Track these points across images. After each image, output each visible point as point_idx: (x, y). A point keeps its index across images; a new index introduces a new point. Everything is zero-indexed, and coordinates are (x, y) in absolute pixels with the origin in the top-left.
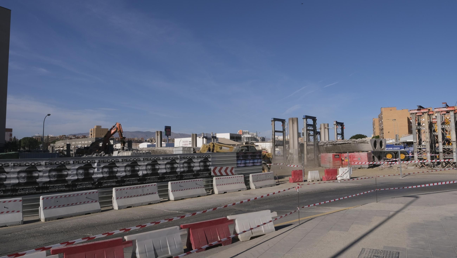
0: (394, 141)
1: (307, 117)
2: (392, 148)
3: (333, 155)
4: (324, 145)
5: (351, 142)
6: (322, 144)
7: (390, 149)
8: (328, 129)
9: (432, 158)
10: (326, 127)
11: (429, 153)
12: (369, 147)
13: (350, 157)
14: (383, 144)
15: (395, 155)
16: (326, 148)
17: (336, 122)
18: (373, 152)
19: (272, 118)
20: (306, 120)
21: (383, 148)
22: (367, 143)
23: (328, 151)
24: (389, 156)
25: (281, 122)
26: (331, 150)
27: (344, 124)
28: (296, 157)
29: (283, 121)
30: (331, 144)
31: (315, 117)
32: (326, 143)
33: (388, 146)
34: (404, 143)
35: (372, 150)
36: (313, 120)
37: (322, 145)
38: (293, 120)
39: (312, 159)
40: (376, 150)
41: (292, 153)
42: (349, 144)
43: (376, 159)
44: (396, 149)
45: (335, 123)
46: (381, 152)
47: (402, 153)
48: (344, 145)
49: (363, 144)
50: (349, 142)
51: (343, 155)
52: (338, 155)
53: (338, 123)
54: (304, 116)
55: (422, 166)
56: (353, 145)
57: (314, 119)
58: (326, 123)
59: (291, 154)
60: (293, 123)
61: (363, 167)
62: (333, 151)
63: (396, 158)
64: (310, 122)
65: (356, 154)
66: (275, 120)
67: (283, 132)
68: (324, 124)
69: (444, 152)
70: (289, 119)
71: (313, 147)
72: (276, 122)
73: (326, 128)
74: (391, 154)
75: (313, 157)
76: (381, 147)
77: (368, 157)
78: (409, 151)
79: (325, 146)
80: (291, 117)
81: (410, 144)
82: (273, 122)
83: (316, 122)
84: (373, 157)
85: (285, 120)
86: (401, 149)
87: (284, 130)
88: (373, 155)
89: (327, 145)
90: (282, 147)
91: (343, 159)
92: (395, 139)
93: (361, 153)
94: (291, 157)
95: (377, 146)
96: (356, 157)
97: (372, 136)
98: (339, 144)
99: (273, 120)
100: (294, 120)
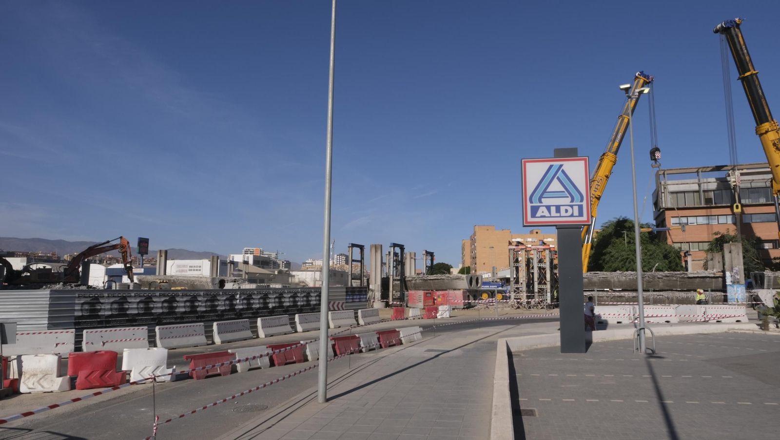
0: (490, 275)
1: (395, 245)
2: (488, 287)
3: (424, 292)
4: (412, 280)
5: (445, 278)
6: (410, 279)
7: (486, 287)
8: (415, 259)
9: (528, 297)
10: (413, 256)
11: (525, 293)
12: (464, 284)
13: (443, 295)
14: (480, 281)
15: (492, 294)
16: (414, 284)
17: (426, 251)
18: (469, 291)
19: (349, 244)
20: (394, 249)
21: (479, 286)
22: (463, 280)
23: (417, 287)
24: (485, 296)
25: (359, 249)
26: (420, 287)
27: (434, 254)
28: (378, 295)
29: (362, 248)
30: (421, 280)
31: (403, 246)
32: (415, 278)
33: (484, 284)
34: (501, 279)
35: (468, 288)
36: (400, 248)
37: (409, 281)
38: (376, 247)
39: (397, 297)
40: (471, 288)
41: (373, 289)
42: (442, 280)
43: (471, 297)
44: (493, 288)
45: (424, 252)
46: (477, 291)
47: (499, 292)
48: (436, 281)
49: (457, 281)
50: (442, 278)
51: (436, 293)
52: (430, 293)
53: (427, 253)
54: (391, 243)
55: (518, 308)
56: (447, 281)
57: (402, 248)
58: (413, 252)
59: (372, 291)
60: (376, 251)
61: (457, 307)
62: (422, 288)
63: (492, 298)
64: (398, 250)
65: (451, 292)
66: (353, 245)
67: (361, 261)
68: (410, 253)
69: (539, 292)
70: (371, 246)
71: (399, 282)
72: (355, 249)
73: (412, 258)
74: (487, 293)
75: (399, 295)
76: (477, 285)
77: (463, 295)
78: (507, 290)
79: (413, 282)
80: (374, 244)
81: (507, 280)
82: (351, 248)
83: (404, 251)
84: (469, 296)
85: (363, 246)
86: (498, 288)
87: (362, 258)
88: (468, 294)
89: (416, 280)
90: (360, 281)
91: (435, 298)
92: (492, 272)
93: (456, 292)
94: (372, 295)
95: (473, 283)
96: (450, 295)
97: (460, 266)
98: (430, 280)
99: (350, 245)
100: (378, 248)
